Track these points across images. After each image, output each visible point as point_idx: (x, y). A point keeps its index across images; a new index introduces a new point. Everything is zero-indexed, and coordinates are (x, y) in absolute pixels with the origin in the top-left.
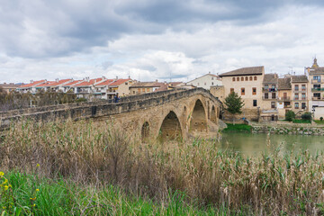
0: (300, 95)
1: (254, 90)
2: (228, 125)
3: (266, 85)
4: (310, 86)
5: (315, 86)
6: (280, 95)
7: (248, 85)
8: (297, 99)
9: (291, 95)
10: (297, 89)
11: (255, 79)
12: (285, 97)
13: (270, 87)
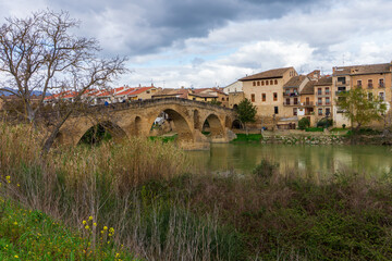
0: (324, 100)
1: (275, 95)
2: (238, 135)
3: (287, 89)
4: (334, 89)
5: (339, 89)
6: (302, 101)
7: (269, 89)
8: (320, 104)
9: (314, 100)
10: (320, 93)
11: (276, 83)
12: (308, 103)
13: (291, 91)
